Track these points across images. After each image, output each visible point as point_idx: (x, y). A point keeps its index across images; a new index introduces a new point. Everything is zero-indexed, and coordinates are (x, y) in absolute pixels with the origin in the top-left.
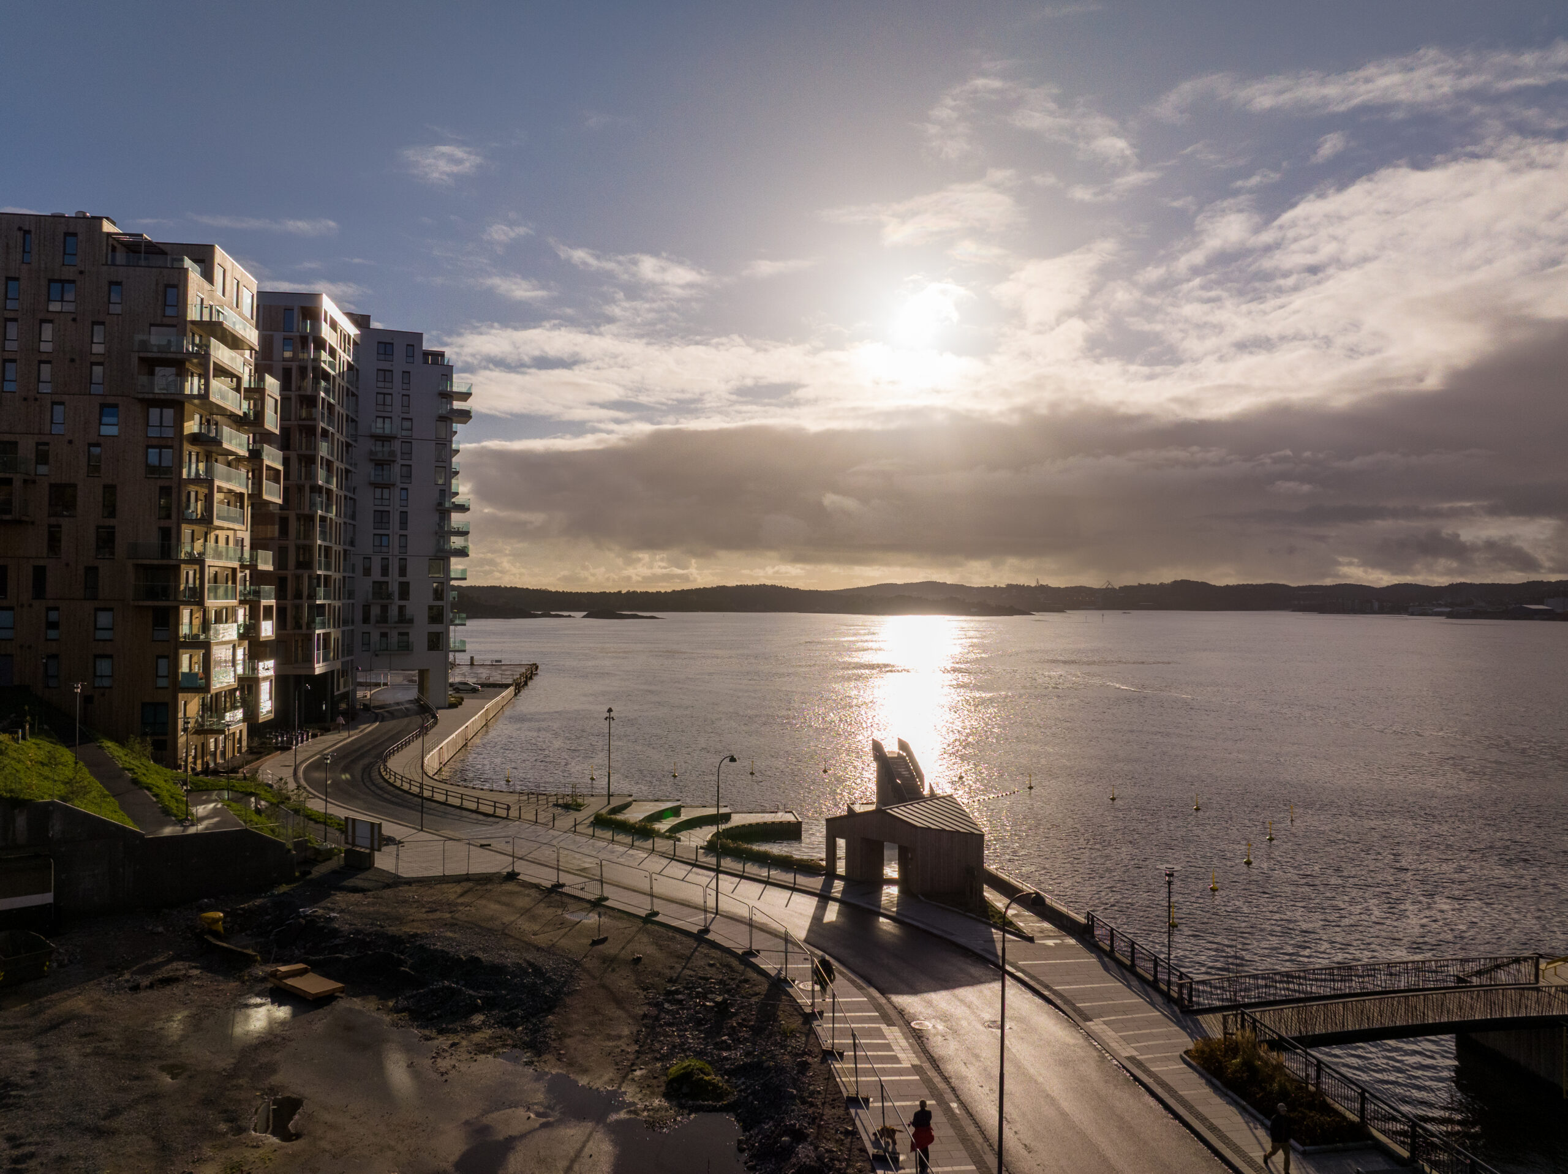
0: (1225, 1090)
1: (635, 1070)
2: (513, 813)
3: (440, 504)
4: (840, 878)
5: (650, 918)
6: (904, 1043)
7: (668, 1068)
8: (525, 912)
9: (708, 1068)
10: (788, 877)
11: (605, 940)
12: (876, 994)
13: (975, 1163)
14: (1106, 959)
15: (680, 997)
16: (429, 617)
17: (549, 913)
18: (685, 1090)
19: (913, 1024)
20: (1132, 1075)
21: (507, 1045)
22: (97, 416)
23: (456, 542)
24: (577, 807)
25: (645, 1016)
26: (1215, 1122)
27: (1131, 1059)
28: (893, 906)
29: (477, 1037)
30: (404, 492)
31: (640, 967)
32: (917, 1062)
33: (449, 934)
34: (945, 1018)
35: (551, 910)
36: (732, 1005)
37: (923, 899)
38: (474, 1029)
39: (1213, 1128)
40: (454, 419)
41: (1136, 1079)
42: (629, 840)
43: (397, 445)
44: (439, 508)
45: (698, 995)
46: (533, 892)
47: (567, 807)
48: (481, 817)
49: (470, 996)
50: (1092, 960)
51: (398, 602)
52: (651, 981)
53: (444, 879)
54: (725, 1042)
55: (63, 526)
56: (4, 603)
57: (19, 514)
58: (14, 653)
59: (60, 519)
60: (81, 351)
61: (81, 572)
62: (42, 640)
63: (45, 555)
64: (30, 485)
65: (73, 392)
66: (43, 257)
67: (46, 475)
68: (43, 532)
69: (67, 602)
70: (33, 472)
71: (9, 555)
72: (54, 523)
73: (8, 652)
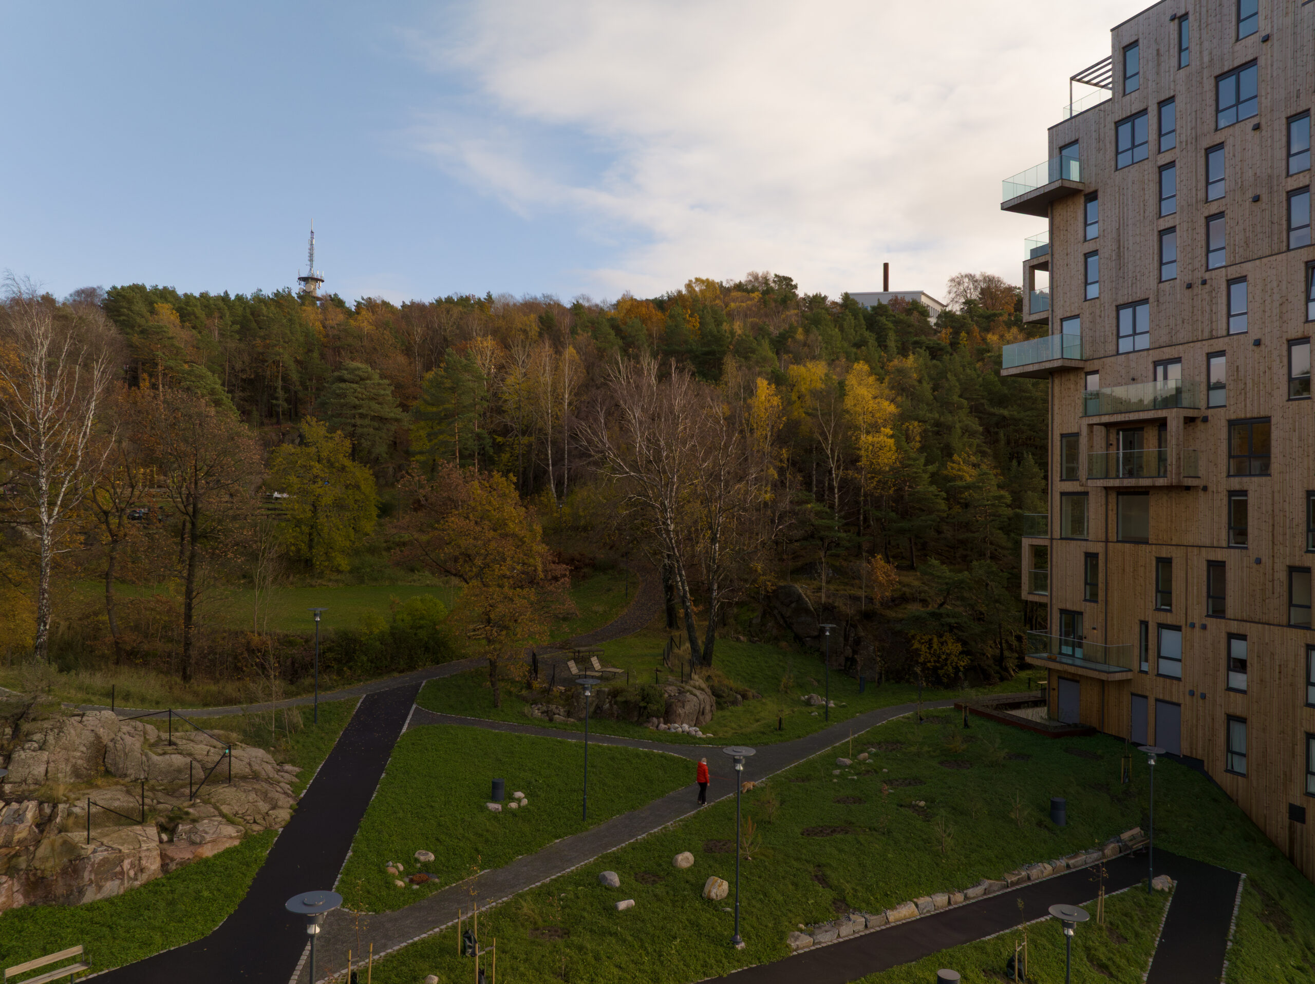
55: (1251, 494)
56: (1169, 619)
57: (1179, 474)
58: (1181, 701)
59: (1246, 479)
60: (1270, 177)
61: (1282, 575)
62: (1221, 686)
63: (1224, 544)
64: (1200, 426)
65: (1260, 254)
66: (1206, 44)
67: (1225, 406)
68: (1221, 504)
69: (1260, 625)
70: (1203, 404)
71: (1174, 543)
72: (1237, 487)
73: (1175, 700)
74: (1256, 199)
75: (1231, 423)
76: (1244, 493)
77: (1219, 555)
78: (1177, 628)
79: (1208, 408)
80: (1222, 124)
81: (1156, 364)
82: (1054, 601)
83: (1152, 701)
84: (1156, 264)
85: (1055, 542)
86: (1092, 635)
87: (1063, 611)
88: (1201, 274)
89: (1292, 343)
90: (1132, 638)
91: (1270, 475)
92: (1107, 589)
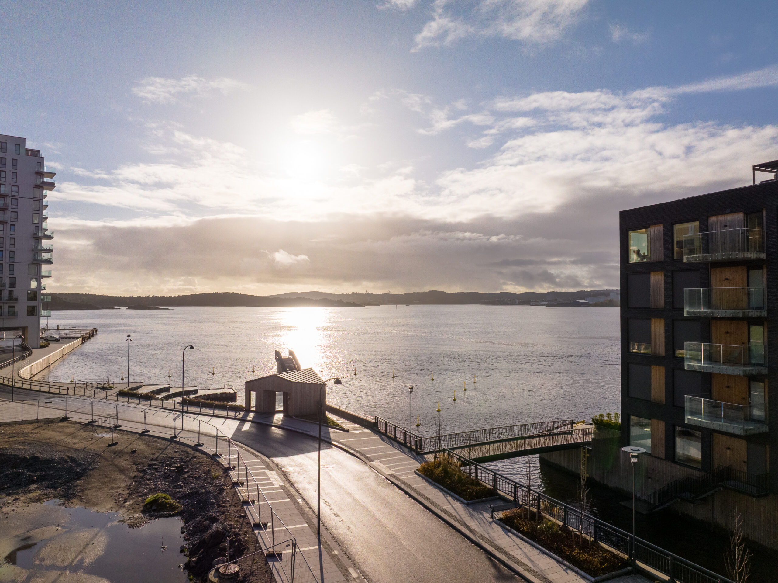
0: (434, 483)
1: (126, 502)
2: (71, 392)
3: (35, 234)
4: (253, 412)
5: (144, 433)
6: (277, 477)
7: (145, 499)
8: (70, 435)
9: (168, 497)
10: (224, 413)
11: (116, 443)
12: (265, 458)
13: (307, 523)
14: (383, 437)
15: (156, 466)
16: (28, 298)
17: (85, 434)
18: (154, 508)
19: (283, 469)
20: (391, 481)
21: (50, 497)
23: (45, 256)
24: (110, 388)
25: (135, 477)
26: (428, 496)
27: (391, 475)
28: (279, 421)
29: (31, 495)
30: (12, 227)
31: (135, 455)
32: (283, 484)
33: (21, 447)
34: (300, 465)
35: (86, 433)
36: (185, 468)
37: (294, 418)
38: (30, 492)
39: (427, 499)
40: (45, 187)
41: (392, 483)
42: (137, 401)
43: (8, 201)
44: (35, 236)
45: (167, 465)
46: (77, 426)
47: (103, 388)
48: (51, 395)
49: (30, 475)
50: (377, 437)
51: (8, 288)
52: (141, 461)
53: (23, 422)
54: (180, 485)
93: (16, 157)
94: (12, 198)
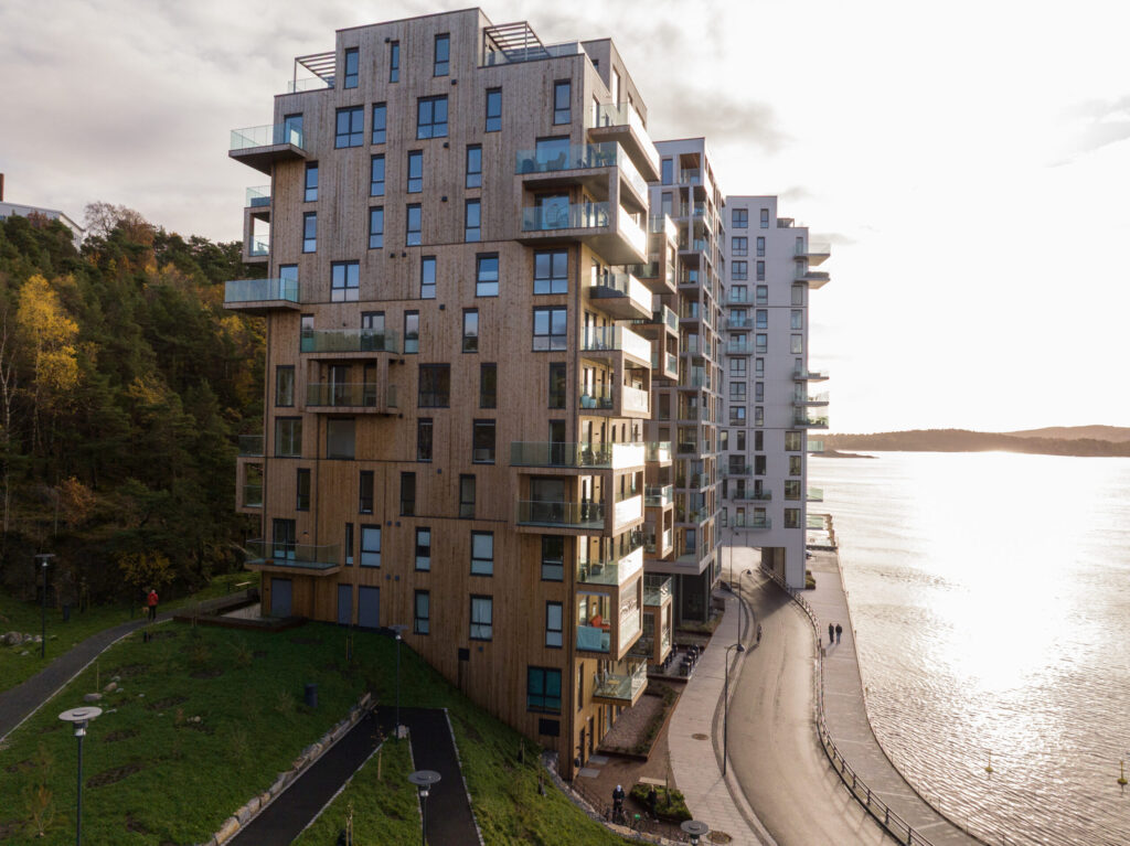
3: (798, 374)
16: (786, 493)
22: (474, 271)
23: (814, 413)
30: (760, 362)
40: (811, 283)
43: (752, 314)
44: (797, 378)
51: (754, 477)
55: (435, 421)
56: (371, 520)
57: (385, 404)
58: (381, 585)
59: (432, 410)
60: (454, 186)
61: (456, 481)
62: (411, 569)
63: (414, 459)
64: (398, 367)
65: (446, 241)
66: (411, 70)
67: (416, 353)
68: (413, 428)
69: (440, 520)
70: (400, 350)
71: (375, 458)
72: (425, 416)
73: (375, 584)
74: (445, 199)
75: (422, 367)
76: (430, 420)
77: (410, 468)
78: (377, 527)
79: (405, 353)
80: (421, 136)
81: (364, 314)
82: (268, 512)
83: (356, 588)
84: (366, 233)
85: (269, 460)
86: (304, 538)
87: (276, 521)
88: (401, 248)
89: (466, 310)
90: (340, 538)
91: (448, 407)
92: (317, 500)
93: (763, 233)
94: (758, 311)
